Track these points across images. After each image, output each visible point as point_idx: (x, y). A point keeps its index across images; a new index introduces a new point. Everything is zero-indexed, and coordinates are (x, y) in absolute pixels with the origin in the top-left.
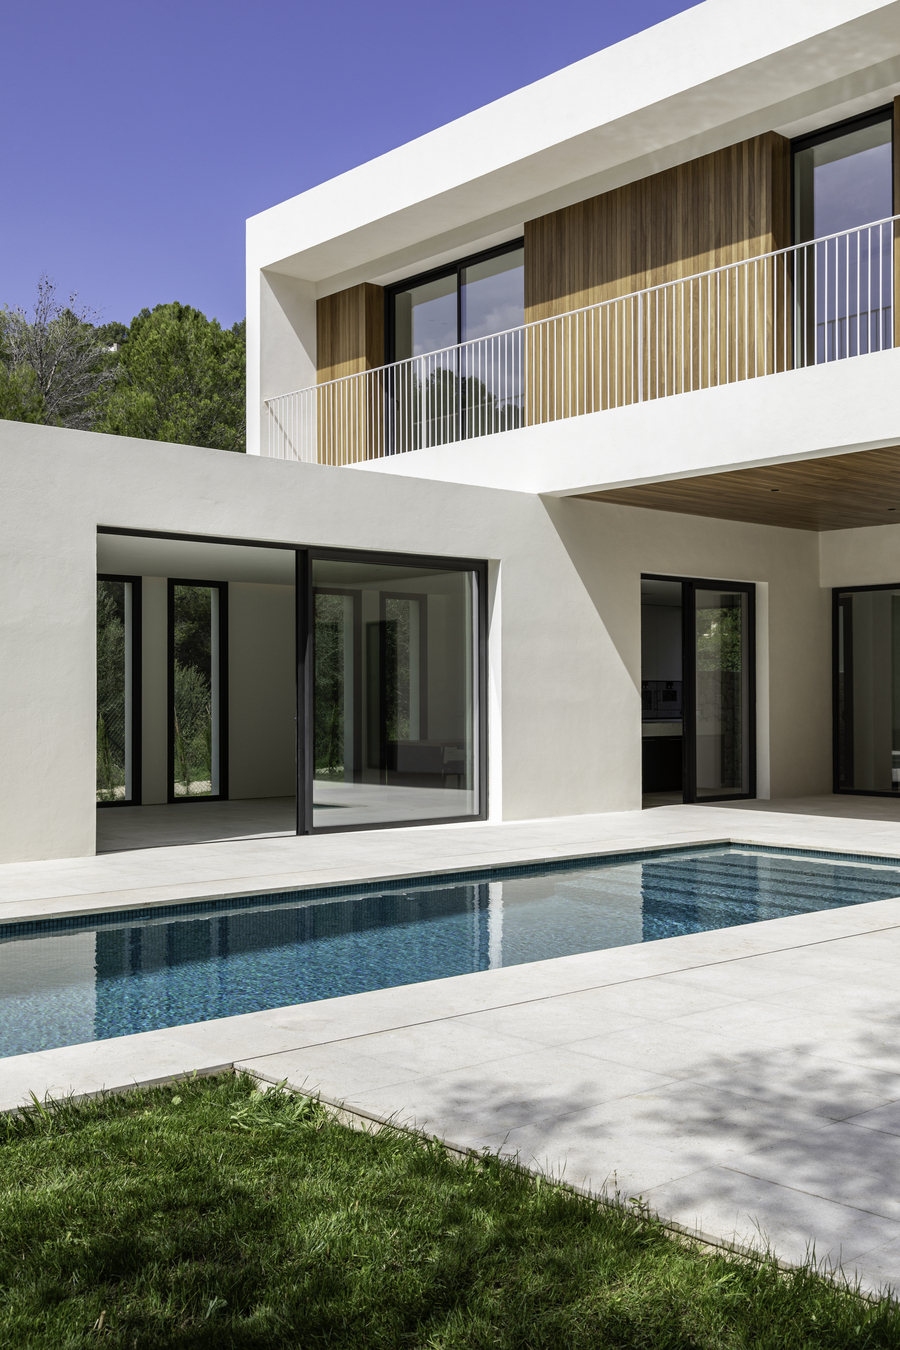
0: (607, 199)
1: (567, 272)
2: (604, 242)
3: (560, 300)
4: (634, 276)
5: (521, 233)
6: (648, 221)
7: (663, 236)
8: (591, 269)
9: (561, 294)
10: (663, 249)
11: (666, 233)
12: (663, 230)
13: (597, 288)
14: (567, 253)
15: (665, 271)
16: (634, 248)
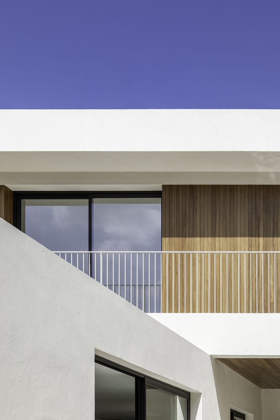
0: (232, 189)
1: (198, 223)
2: (228, 213)
3: (191, 239)
4: (250, 238)
5: (160, 189)
6: (261, 208)
7: (271, 221)
8: (217, 226)
9: (193, 235)
10: (272, 228)
11: (274, 220)
12: (272, 217)
13: (221, 239)
14: (198, 212)
15: (273, 240)
16: (250, 222)
